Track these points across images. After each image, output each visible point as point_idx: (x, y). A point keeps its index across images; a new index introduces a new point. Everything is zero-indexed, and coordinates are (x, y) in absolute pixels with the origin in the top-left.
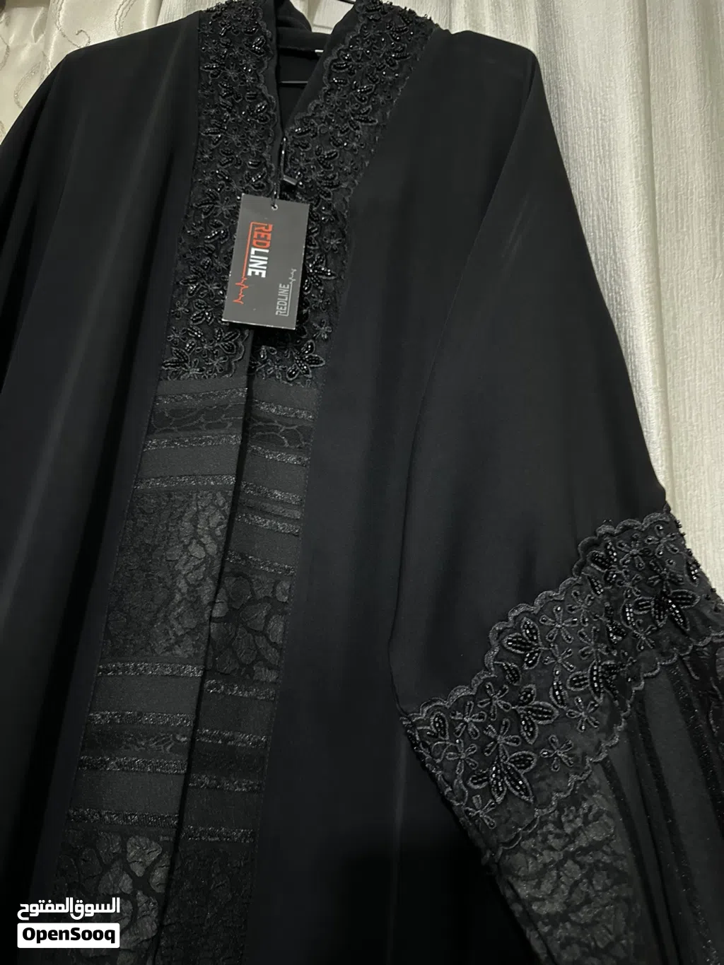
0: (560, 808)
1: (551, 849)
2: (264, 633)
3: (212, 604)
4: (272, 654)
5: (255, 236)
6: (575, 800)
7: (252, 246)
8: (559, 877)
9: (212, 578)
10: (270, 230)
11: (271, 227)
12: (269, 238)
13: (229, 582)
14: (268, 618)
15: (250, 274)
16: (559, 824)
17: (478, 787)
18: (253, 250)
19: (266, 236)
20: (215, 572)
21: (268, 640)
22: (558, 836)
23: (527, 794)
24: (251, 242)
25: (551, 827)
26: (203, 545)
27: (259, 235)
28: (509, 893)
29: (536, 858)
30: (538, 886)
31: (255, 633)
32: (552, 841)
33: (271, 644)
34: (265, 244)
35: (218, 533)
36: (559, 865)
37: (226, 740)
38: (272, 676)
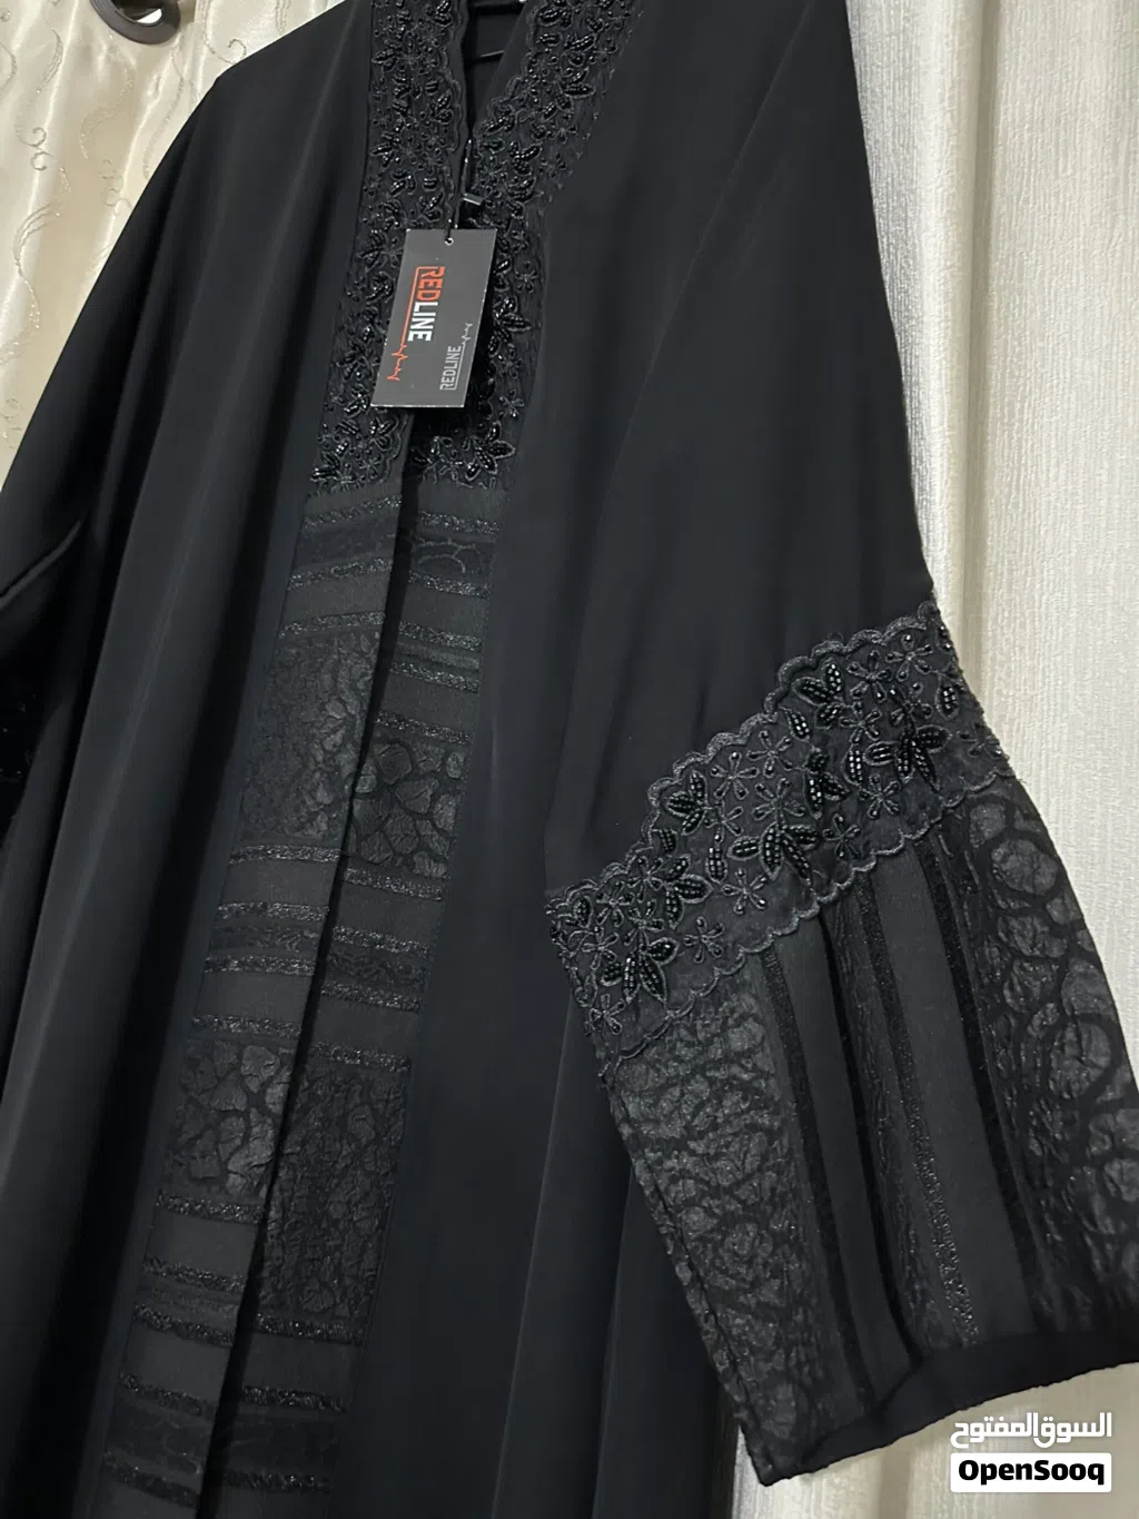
0: (696, 1011)
1: (679, 1059)
2: (429, 816)
3: (357, 775)
4: (438, 845)
5: (422, 286)
6: (716, 997)
7: (416, 300)
8: (683, 1094)
9: (354, 743)
10: (441, 273)
11: (442, 269)
12: (439, 286)
13: (378, 750)
14: (435, 798)
15: (411, 338)
16: (693, 1032)
17: (607, 984)
18: (418, 305)
19: (435, 283)
20: (358, 734)
21: (434, 825)
22: (689, 1045)
23: (661, 992)
24: (416, 293)
25: (683, 1032)
26: (344, 703)
27: (426, 283)
28: (618, 1115)
29: (658, 1071)
30: (655, 1104)
31: (415, 815)
32: (683, 1052)
33: (438, 830)
34: (433, 295)
35: (360, 685)
36: (686, 1080)
37: (373, 943)
38: (439, 871)
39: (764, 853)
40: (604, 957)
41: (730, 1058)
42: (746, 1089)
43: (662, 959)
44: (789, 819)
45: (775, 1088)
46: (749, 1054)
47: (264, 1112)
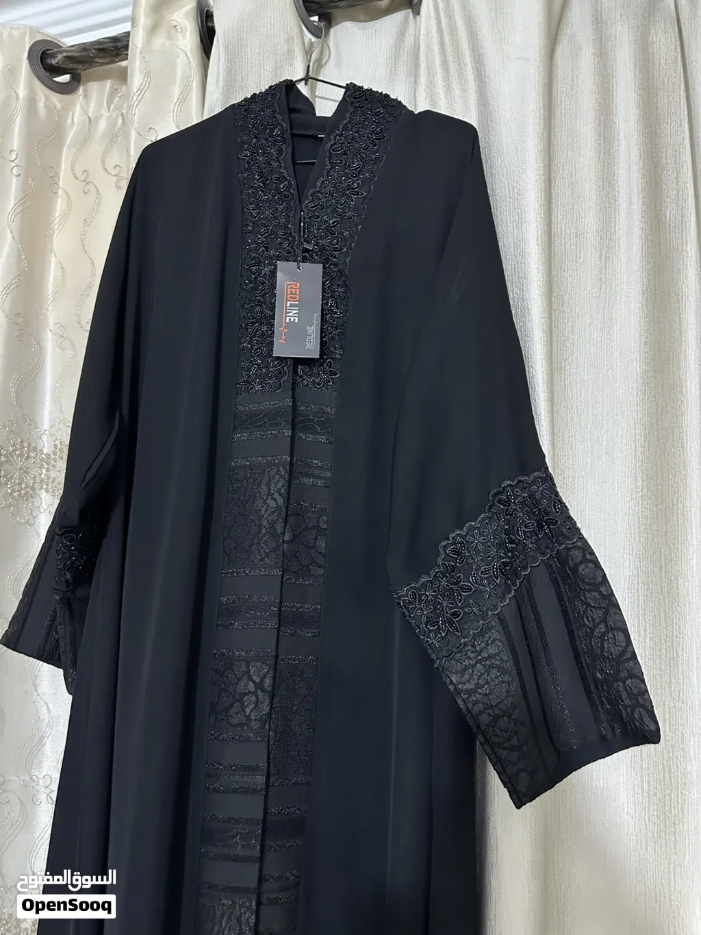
0: (474, 638)
1: (469, 658)
2: (314, 547)
3: (283, 533)
4: (320, 559)
5: (289, 293)
6: (482, 633)
7: (287, 300)
8: (473, 672)
9: (282, 519)
10: (298, 286)
11: (298, 284)
12: (298, 293)
13: (291, 520)
14: (316, 539)
15: (288, 320)
16: (474, 646)
17: (432, 628)
18: (288, 303)
19: (296, 291)
20: (283, 516)
21: (317, 551)
22: (472, 652)
23: (458, 631)
24: (287, 297)
25: (470, 647)
26: (275, 500)
27: (291, 291)
28: (448, 681)
29: (461, 663)
30: (462, 676)
31: (309, 548)
32: (472, 655)
33: (319, 553)
34: (296, 298)
35: (283, 491)
36: (474, 666)
37: (298, 609)
38: (321, 572)
39: (494, 573)
40: (427, 617)
41: (490, 657)
42: (498, 667)
43: (456, 618)
44: (501, 557)
45: (509, 665)
46: (498, 654)
47: (263, 690)
